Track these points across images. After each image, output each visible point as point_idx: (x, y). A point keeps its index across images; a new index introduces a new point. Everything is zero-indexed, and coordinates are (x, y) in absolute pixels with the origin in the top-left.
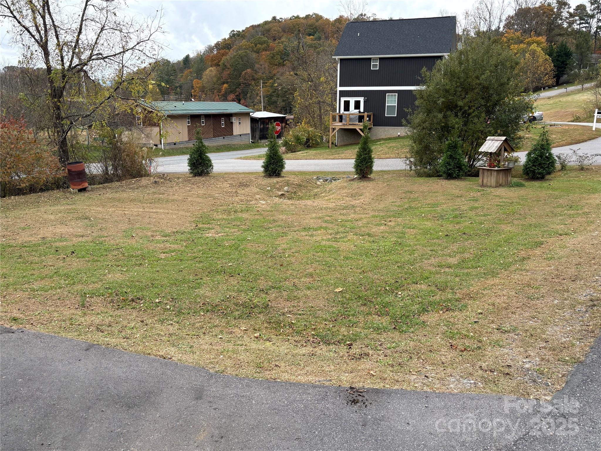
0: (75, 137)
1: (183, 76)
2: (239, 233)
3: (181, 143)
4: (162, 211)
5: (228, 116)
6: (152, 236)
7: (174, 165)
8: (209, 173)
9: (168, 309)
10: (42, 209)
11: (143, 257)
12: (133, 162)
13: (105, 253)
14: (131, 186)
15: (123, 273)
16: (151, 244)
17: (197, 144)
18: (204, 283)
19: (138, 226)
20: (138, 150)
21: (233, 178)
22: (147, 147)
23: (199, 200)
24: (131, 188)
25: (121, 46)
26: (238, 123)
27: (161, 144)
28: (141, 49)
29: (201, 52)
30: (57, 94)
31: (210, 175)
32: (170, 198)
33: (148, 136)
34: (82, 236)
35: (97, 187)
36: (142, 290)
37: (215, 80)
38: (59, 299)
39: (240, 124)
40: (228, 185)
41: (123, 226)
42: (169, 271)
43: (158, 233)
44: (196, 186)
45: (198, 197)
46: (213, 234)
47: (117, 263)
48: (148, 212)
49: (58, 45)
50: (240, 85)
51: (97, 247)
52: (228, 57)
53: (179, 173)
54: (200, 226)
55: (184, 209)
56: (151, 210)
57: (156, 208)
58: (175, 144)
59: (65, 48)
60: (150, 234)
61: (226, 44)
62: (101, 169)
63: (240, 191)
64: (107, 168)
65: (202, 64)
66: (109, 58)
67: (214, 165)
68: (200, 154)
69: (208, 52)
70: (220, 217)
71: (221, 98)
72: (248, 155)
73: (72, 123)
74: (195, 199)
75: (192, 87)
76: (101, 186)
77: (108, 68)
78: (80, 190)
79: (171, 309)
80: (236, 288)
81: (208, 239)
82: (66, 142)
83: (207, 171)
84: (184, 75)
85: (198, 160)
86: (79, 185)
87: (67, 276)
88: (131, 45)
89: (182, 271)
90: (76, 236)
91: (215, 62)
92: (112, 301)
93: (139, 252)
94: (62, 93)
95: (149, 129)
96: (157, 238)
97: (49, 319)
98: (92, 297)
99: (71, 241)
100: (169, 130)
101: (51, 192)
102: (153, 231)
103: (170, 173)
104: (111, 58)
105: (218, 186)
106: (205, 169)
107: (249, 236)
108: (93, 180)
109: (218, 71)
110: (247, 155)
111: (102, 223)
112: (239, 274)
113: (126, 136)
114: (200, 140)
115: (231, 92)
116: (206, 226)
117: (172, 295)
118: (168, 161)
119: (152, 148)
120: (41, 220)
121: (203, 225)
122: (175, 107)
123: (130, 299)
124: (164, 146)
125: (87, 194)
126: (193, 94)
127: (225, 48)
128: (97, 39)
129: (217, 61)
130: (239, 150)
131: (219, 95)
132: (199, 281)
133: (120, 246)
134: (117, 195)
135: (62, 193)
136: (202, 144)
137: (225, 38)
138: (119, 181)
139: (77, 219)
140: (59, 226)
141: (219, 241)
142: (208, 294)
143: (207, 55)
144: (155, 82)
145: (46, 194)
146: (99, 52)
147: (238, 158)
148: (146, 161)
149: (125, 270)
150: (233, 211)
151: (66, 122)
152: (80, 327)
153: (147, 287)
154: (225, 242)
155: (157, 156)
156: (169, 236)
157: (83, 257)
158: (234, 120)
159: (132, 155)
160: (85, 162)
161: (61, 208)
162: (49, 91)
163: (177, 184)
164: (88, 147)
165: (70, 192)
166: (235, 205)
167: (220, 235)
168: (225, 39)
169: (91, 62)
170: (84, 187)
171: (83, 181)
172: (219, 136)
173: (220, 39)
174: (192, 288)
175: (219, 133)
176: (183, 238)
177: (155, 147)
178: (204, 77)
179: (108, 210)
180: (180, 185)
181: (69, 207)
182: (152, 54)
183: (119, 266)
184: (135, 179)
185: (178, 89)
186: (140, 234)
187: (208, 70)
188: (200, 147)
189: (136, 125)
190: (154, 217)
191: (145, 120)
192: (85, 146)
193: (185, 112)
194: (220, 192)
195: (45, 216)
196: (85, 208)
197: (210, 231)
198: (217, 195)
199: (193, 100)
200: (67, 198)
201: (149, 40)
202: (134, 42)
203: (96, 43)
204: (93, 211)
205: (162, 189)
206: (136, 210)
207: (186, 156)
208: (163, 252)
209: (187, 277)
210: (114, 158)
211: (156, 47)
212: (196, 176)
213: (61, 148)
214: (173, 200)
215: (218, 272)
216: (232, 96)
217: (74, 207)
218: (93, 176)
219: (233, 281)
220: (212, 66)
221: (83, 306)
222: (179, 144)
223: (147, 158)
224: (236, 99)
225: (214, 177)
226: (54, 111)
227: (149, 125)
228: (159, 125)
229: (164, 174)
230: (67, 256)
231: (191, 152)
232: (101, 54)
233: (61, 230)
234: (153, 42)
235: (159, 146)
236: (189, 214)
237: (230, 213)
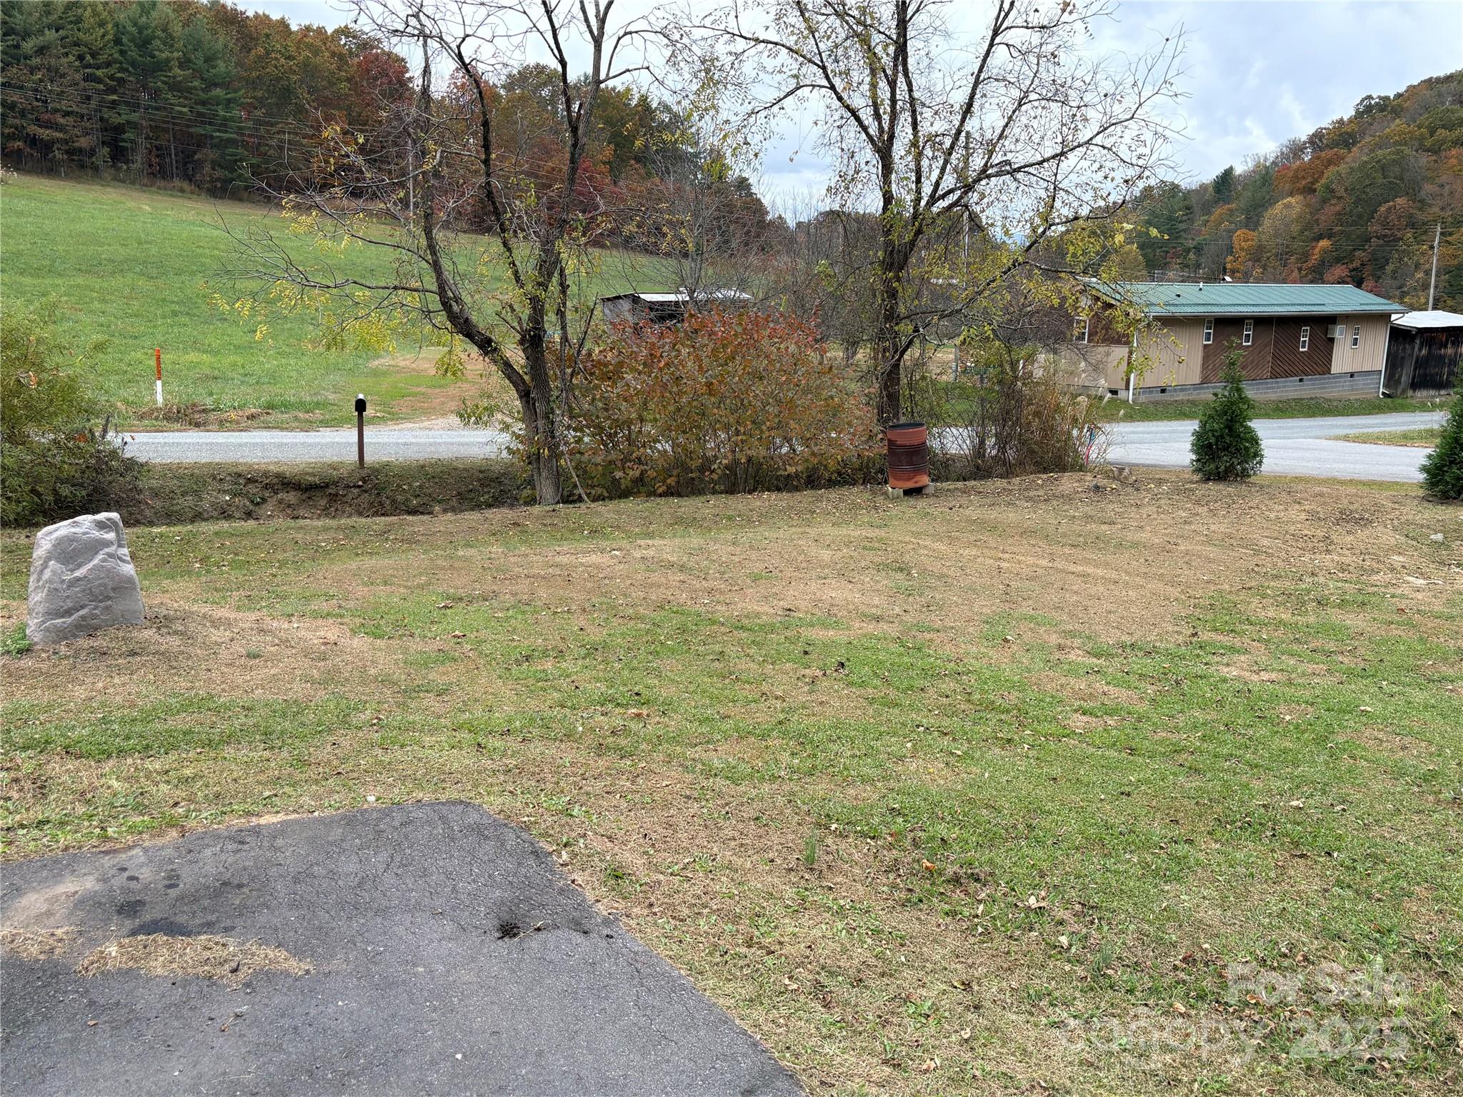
0: (920, 364)
1: (1208, 221)
2: (1330, 681)
3: (1182, 388)
4: (1100, 572)
5: (1323, 324)
6: (1060, 648)
7: (1153, 445)
8: (1249, 476)
9: (1062, 950)
10: (813, 532)
11: (1021, 715)
12: (1048, 430)
13: (920, 683)
14: (1032, 494)
15: (952, 760)
16: (1051, 674)
17: (1227, 393)
18: (1198, 863)
19: (1026, 609)
20: (1064, 401)
21: (1321, 495)
22: (1089, 396)
23: (1211, 552)
24: (1029, 499)
25: (1059, 139)
26: (1349, 341)
27: (1127, 388)
28: (1108, 143)
29: (1266, 159)
30: (896, 260)
31: (1252, 479)
32: (1130, 536)
33: (1097, 368)
34: (878, 619)
35: (950, 487)
36: (991, 840)
37: (1295, 228)
38: (757, 819)
39: (1355, 344)
40: (1303, 516)
41: (985, 606)
42: (1087, 785)
43: (1077, 642)
44: (1206, 508)
45: (1209, 541)
46: (1242, 669)
47: (946, 722)
48: (1062, 571)
49: (914, 144)
50: (1368, 240)
51: (906, 659)
52: (1342, 168)
53: (1165, 467)
54: (1205, 636)
55: (1162, 575)
56: (1072, 568)
57: (1087, 561)
58: (1163, 391)
59: (928, 152)
60: (1054, 639)
61: (1341, 134)
62: (968, 442)
63: (1342, 537)
64: (982, 442)
65: (1264, 189)
66: (1026, 169)
67: (1265, 453)
68: (1231, 420)
69: (1288, 159)
70: (1270, 614)
71: (1306, 275)
72: (1370, 430)
73: (916, 330)
74: (1199, 548)
75: (1230, 250)
76: (960, 484)
77: (1020, 196)
78: (908, 493)
79: (1073, 950)
80: (1315, 913)
81: (1225, 686)
82: (899, 374)
83: (1244, 470)
84: (1212, 218)
85: (1222, 436)
86: (909, 480)
87: (803, 739)
88: (1084, 135)
89: (1129, 795)
90: (864, 617)
91: (1304, 182)
92: (894, 868)
93: (1014, 697)
94: (906, 258)
95: (1102, 349)
96: (1072, 657)
97: (699, 897)
98: (842, 835)
99: (848, 629)
100: (1154, 354)
101: (845, 491)
102: (1064, 632)
103: (1137, 465)
104: (1031, 170)
105: (1272, 516)
106: (1239, 464)
107: (1366, 698)
108: (944, 469)
109: (1308, 205)
110: (1365, 430)
111: (935, 589)
112: (1329, 854)
113: (1041, 364)
114: (1234, 383)
115: (1338, 260)
116: (1226, 640)
117: (1085, 887)
118: (1137, 433)
119: (1101, 398)
120: (800, 559)
121: (1213, 635)
122: (1179, 296)
123: (950, 870)
124: (1133, 394)
125: (921, 503)
126: (1228, 266)
127: (1337, 145)
128: (1006, 126)
129: (1310, 179)
130: (1343, 415)
131: (1300, 269)
132: (1182, 849)
133: (964, 666)
134: (993, 514)
135: (867, 495)
136: (1240, 395)
137: (1342, 119)
138: (1007, 477)
139: (879, 567)
140: (833, 582)
141: (1260, 698)
142: (1211, 915)
143: (1284, 165)
144: (1132, 227)
145: (833, 494)
146: (1005, 158)
147: (1337, 438)
148: (1081, 430)
149: (959, 753)
150: (1313, 601)
151: (906, 328)
152: (769, 961)
153: (1011, 833)
154: (1283, 708)
155: (1112, 418)
156: (1110, 656)
157: (863, 684)
158: (1341, 334)
159: (1048, 415)
160: (935, 425)
161: (852, 533)
162: (880, 253)
163: (1156, 498)
164: (948, 390)
165: (886, 493)
166: (1322, 580)
167: (1264, 675)
168: (1341, 121)
169: (983, 182)
170: (918, 485)
171: (918, 471)
172: (1287, 374)
173: (1326, 122)
174: (1156, 873)
175: (1287, 366)
176: (1148, 671)
177: (1109, 395)
178: (1267, 223)
179: (961, 552)
180: (1163, 502)
181: (872, 533)
182: (1134, 153)
183: (946, 734)
184: (1045, 476)
185: (1191, 256)
186: (1027, 637)
187: (1280, 205)
188: (1232, 403)
189: (1071, 340)
190: (1074, 588)
191: (1097, 327)
192: (938, 386)
193: (1202, 309)
194: (1276, 535)
195: (813, 551)
196: (907, 539)
197: (1236, 657)
198: (1266, 542)
199: (1228, 279)
200: (876, 508)
201: (1132, 118)
202: (1093, 127)
203: (1001, 136)
204: (922, 551)
205: (1111, 509)
206: (1031, 560)
207: (1188, 422)
208: (1081, 707)
209: (1142, 826)
210: (1004, 417)
211: (1148, 136)
212: (1209, 479)
213: (886, 387)
214: (1135, 545)
215: (1251, 827)
216: (1340, 271)
217: (882, 533)
218: (948, 460)
219: (1305, 880)
220: (1291, 194)
221: (810, 864)
222: (1175, 390)
223: (1084, 423)
224: (1348, 279)
225: (1262, 487)
226: (883, 300)
227: (1104, 341)
228: (1128, 343)
229: (1123, 469)
230: (824, 674)
231: (1205, 415)
232: (1008, 163)
233: (837, 592)
234: (1143, 123)
235: (1122, 395)
236: (1174, 592)
237: (1304, 603)
